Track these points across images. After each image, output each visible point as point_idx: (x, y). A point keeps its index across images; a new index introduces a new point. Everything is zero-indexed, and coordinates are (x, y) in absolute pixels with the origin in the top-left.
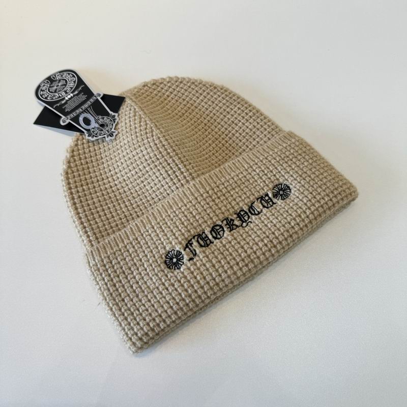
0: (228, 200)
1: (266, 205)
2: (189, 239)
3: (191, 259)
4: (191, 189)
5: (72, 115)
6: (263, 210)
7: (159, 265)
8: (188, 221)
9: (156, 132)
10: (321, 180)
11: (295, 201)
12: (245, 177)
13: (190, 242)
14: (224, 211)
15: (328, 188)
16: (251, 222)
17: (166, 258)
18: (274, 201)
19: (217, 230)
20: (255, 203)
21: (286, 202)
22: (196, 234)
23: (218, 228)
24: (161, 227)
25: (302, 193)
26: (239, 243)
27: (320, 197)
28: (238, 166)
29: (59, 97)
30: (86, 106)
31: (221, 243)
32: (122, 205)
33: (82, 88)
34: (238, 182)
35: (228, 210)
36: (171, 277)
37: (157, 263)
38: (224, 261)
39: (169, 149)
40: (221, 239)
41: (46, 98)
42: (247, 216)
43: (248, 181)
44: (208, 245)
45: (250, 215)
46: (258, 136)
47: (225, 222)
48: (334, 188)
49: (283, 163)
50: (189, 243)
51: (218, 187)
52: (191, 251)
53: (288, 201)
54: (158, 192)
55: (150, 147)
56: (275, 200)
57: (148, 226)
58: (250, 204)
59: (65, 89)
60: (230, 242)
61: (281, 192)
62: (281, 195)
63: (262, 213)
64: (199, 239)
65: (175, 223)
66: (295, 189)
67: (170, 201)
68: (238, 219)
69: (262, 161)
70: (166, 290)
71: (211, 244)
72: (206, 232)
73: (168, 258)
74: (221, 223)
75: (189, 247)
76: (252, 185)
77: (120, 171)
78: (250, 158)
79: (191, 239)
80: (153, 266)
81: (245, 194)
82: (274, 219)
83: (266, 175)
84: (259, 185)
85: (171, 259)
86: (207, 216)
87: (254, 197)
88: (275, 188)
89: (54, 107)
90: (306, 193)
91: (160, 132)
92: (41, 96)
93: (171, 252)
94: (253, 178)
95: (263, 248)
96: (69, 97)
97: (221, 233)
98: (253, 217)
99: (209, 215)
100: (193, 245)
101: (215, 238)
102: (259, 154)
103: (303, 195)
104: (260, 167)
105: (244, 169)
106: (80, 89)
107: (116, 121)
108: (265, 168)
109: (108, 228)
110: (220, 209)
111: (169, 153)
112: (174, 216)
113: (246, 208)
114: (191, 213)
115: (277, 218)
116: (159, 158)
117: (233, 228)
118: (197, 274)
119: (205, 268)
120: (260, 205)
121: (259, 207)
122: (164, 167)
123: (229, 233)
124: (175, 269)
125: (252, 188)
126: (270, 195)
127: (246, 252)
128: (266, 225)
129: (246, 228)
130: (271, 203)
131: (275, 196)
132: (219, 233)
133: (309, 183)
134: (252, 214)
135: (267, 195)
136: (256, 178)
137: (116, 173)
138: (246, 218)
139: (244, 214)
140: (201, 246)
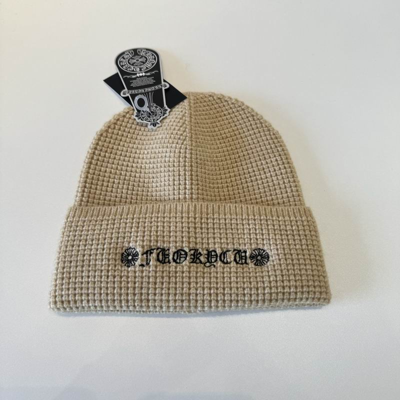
0: (208, 235)
1: (238, 259)
2: (153, 248)
3: (142, 265)
4: (184, 207)
5: (133, 92)
6: (232, 263)
7: (116, 254)
8: (162, 232)
9: (188, 142)
10: (300, 270)
11: (264, 274)
12: (237, 224)
13: (152, 251)
14: (198, 241)
15: (301, 280)
16: (214, 266)
17: (125, 251)
18: (247, 261)
19: (181, 254)
20: (230, 252)
21: (255, 269)
22: (161, 247)
23: (183, 253)
24: (139, 223)
25: (275, 271)
26: (190, 278)
27: (288, 284)
28: (238, 212)
29: (133, 71)
30: (150, 89)
31: (176, 268)
32: (125, 186)
33: (156, 73)
34: (227, 225)
35: (203, 244)
36: (118, 269)
37: (116, 250)
38: (166, 285)
39: (188, 163)
40: (178, 265)
41: (122, 66)
42: (215, 259)
43: (238, 230)
44: (165, 263)
45: (218, 259)
46: (276, 194)
47: (192, 252)
48: (307, 284)
49: (278, 234)
50: (150, 250)
51: (207, 219)
52: (147, 259)
53: (259, 269)
54: (159, 193)
55: (175, 152)
56: (249, 261)
57: (130, 216)
58: (225, 250)
59: (142, 66)
60: (183, 272)
61: (259, 258)
62: (257, 260)
63: (229, 265)
64: (161, 253)
65: (151, 227)
66: (272, 263)
67: (161, 206)
68: (206, 256)
69: (261, 220)
70: (106, 277)
71: (168, 264)
72: (171, 250)
73: (126, 252)
74: (187, 251)
75: (148, 254)
76: (238, 235)
77: (143, 158)
78: (254, 210)
79: (154, 249)
80: (111, 252)
81: (227, 239)
82: (234, 276)
83: (256, 234)
84: (244, 239)
85: (129, 255)
86: (180, 237)
87: (232, 246)
88: (257, 250)
89: (124, 77)
90: (278, 272)
91: (190, 144)
92: (120, 62)
93: (132, 249)
94: (243, 230)
95: (206, 295)
96: (141, 75)
97: (182, 259)
98: (220, 263)
99: (183, 237)
100: (152, 255)
101: (174, 261)
102: (264, 212)
103: (274, 273)
104: (255, 225)
105: (241, 217)
106: (154, 72)
107: (165, 115)
108: (259, 228)
109: (101, 199)
110: (196, 238)
111: (185, 166)
112: (154, 221)
113: (219, 251)
114: (170, 227)
115: (237, 278)
116: (175, 166)
117: (196, 261)
118: (138, 281)
119: (147, 280)
120: (233, 257)
121: (230, 258)
122: (174, 175)
123: (188, 264)
124: (125, 265)
125: (236, 238)
126: (248, 254)
127: (189, 289)
128: (224, 278)
129: (206, 268)
130: (244, 261)
131: (252, 257)
132: (180, 257)
133: (287, 265)
134: (221, 260)
135: (245, 252)
136: (245, 232)
137: (139, 158)
138: (213, 260)
139: (214, 255)
140: (158, 260)
